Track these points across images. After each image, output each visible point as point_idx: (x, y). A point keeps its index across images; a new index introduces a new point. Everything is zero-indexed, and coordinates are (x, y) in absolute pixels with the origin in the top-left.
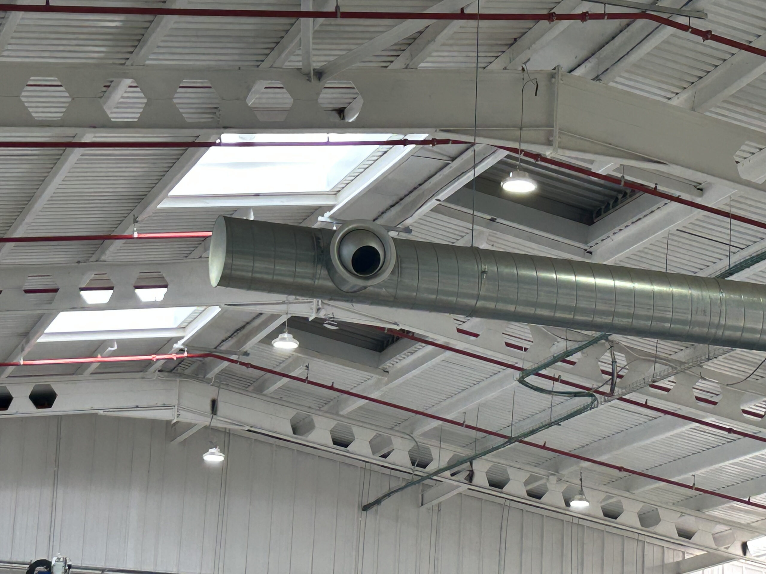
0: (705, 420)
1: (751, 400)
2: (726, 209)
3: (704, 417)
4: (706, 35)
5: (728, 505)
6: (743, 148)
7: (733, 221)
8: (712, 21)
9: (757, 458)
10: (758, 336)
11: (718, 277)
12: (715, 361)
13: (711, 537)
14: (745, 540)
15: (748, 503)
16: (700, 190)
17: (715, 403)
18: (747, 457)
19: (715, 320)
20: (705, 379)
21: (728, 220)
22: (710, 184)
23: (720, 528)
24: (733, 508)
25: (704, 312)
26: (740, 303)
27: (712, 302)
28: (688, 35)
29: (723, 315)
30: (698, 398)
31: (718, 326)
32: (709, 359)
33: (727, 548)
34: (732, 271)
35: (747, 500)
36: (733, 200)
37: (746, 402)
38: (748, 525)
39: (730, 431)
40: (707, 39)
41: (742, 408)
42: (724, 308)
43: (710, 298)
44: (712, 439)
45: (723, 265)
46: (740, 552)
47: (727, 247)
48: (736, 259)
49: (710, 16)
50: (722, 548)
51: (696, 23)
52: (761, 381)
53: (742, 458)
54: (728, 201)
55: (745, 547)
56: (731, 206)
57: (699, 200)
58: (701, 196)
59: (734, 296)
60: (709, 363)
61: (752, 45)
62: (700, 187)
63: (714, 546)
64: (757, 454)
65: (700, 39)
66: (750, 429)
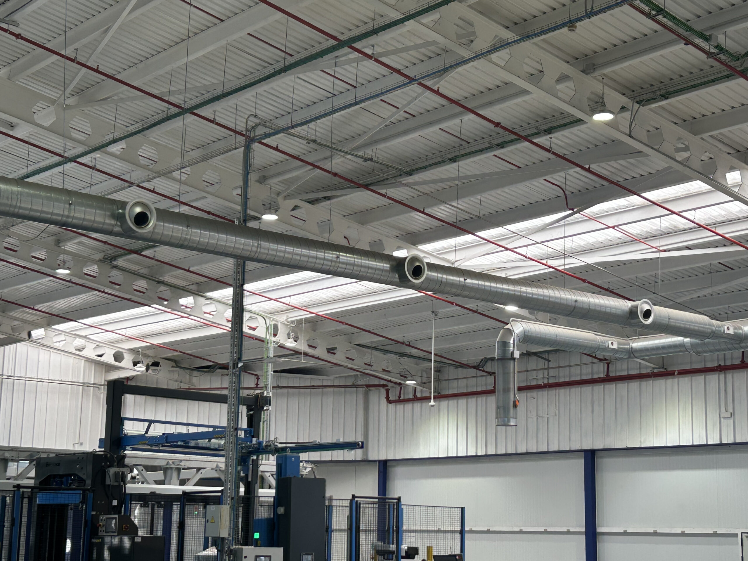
0: (10, 261)
1: (38, 250)
2: (26, 139)
3: (10, 259)
4: (18, 36)
5: (21, 310)
6: (39, 104)
7: (31, 146)
8: (21, 28)
9: (39, 283)
10: (39, 214)
11: (19, 179)
12: (16, 226)
13: (10, 328)
14: (29, 330)
15: (33, 309)
16: (12, 126)
17: (16, 251)
18: (34, 283)
19: (14, 203)
20: (10, 237)
21: (27, 145)
22: (17, 124)
23: (16, 323)
24: (24, 312)
25: (8, 198)
26: (29, 195)
27: (12, 192)
28: (7, 35)
29: (19, 201)
30: (6, 248)
31: (15, 207)
32: (13, 226)
33: (19, 334)
34: (28, 176)
35: (32, 307)
36: (31, 135)
37: (34, 251)
38: (32, 321)
39: (24, 267)
40: (19, 38)
41: (32, 255)
42: (19, 196)
43: (12, 190)
44: (14, 271)
45: (23, 172)
46: (27, 337)
47: (26, 161)
48: (31, 169)
49: (21, 25)
50: (16, 334)
51: (12, 28)
52: (43, 240)
53: (30, 283)
54: (28, 135)
55: (29, 335)
56: (29, 137)
57: (11, 133)
58: (12, 130)
59: (26, 190)
60: (13, 228)
61: (45, 45)
62: (12, 125)
63: (11, 333)
64: (40, 281)
65: (14, 38)
66: (37, 267)
